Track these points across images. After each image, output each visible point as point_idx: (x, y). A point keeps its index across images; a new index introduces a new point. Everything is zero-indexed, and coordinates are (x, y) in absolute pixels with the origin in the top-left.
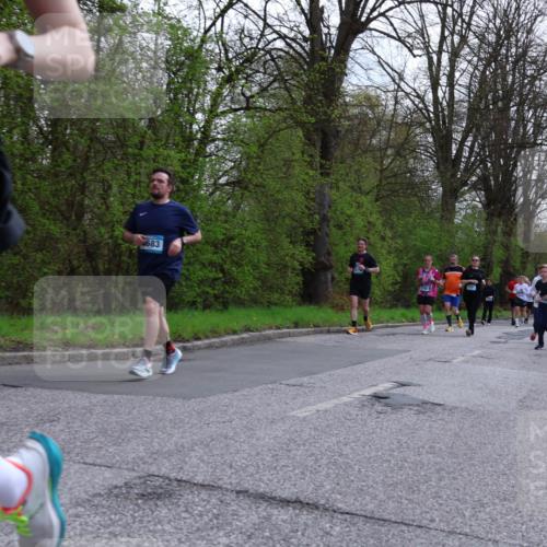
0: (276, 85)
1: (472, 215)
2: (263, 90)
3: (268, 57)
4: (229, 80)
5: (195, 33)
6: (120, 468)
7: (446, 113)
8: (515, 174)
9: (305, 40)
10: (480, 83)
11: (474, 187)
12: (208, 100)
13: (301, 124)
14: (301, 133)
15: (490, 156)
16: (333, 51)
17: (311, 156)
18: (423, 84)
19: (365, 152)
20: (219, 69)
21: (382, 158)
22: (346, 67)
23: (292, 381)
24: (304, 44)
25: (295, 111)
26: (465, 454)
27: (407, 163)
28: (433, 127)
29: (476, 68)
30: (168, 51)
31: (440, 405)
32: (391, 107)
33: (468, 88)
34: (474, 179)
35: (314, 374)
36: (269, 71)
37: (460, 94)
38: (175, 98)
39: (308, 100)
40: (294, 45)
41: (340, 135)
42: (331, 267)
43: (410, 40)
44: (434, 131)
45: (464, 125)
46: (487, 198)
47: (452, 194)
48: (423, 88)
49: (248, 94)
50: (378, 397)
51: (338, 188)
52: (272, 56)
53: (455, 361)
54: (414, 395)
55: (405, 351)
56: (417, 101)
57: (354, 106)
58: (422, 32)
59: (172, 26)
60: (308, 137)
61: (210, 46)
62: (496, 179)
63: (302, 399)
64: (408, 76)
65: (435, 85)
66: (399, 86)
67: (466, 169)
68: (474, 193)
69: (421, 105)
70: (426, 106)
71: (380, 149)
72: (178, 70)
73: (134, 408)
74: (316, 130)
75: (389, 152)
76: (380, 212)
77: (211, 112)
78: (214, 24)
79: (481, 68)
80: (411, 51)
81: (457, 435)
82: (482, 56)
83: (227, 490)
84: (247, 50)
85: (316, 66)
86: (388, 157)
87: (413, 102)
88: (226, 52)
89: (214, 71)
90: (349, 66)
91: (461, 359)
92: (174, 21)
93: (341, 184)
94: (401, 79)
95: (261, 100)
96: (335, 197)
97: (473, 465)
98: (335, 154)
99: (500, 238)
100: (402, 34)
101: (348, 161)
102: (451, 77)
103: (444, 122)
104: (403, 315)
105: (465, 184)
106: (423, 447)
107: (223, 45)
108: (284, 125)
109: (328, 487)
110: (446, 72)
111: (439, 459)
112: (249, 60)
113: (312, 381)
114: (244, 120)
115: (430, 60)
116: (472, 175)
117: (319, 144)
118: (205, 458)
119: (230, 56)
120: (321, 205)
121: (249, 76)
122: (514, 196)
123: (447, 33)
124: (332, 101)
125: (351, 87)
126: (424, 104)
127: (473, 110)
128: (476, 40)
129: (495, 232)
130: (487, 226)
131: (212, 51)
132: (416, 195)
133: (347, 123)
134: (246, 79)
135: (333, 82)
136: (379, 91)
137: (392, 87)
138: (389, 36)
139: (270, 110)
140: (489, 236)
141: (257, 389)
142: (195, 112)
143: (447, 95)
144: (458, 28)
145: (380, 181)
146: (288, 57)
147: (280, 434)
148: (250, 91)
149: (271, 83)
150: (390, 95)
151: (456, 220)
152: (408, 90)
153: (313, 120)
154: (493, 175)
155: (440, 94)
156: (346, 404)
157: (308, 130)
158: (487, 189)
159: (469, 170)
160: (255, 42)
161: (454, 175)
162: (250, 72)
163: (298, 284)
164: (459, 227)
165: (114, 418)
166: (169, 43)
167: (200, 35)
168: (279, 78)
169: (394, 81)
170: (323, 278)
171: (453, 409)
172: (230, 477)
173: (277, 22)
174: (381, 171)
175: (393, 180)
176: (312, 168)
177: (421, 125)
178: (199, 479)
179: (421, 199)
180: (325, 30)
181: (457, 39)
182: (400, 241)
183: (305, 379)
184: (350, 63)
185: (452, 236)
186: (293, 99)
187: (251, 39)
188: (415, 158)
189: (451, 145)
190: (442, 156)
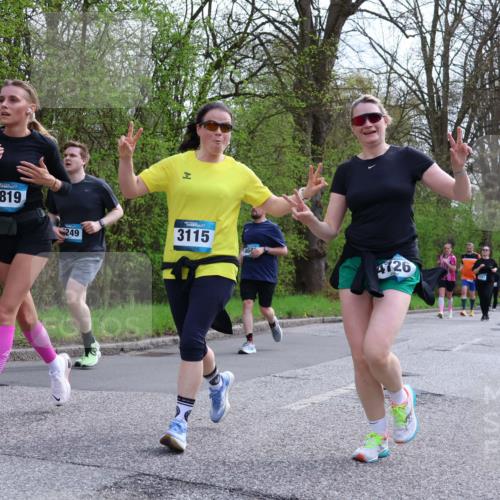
0: (266, 70)
2: (253, 75)
3: (257, 41)
4: (218, 66)
5: (182, 20)
6: (109, 467)
7: (441, 94)
9: (295, 23)
10: (476, 63)
12: (196, 87)
13: (291, 109)
14: (291, 119)
16: (323, 34)
17: (302, 142)
18: (416, 65)
20: (207, 55)
22: (336, 50)
23: (286, 374)
24: (293, 28)
25: (286, 96)
26: (468, 447)
28: (427, 110)
29: (471, 46)
30: (155, 37)
31: (440, 395)
32: (384, 90)
33: (464, 67)
35: (308, 365)
36: (257, 56)
37: (455, 74)
38: (163, 86)
39: (298, 85)
40: (283, 28)
41: (332, 119)
42: (324, 255)
43: (402, 21)
44: (429, 113)
45: (460, 106)
48: (416, 70)
49: (237, 80)
52: (260, 40)
53: (454, 350)
55: (403, 340)
56: (410, 82)
57: (345, 89)
58: (415, 12)
59: (159, 13)
60: (299, 122)
61: (197, 32)
63: (296, 393)
64: (401, 58)
65: (429, 65)
66: (392, 68)
69: (414, 87)
70: (420, 88)
72: (165, 58)
73: (124, 404)
74: (307, 115)
77: (199, 99)
78: (201, 9)
79: (476, 47)
80: (403, 31)
81: (458, 426)
82: (478, 34)
83: (220, 488)
84: (235, 34)
85: (306, 49)
87: (407, 84)
88: (214, 37)
89: (202, 58)
90: (340, 49)
91: (460, 347)
92: (160, 8)
94: (394, 60)
95: (250, 85)
97: (476, 458)
98: (327, 139)
100: (394, 15)
101: (340, 146)
102: (445, 56)
103: (439, 104)
106: (423, 440)
107: (211, 30)
108: (275, 111)
109: (325, 483)
110: (441, 52)
111: (439, 453)
112: (237, 45)
113: (307, 372)
114: (234, 106)
115: (424, 39)
117: (310, 130)
118: (198, 455)
119: (218, 41)
121: (237, 61)
123: (440, 12)
124: (322, 85)
125: (342, 71)
126: (418, 85)
127: (469, 90)
128: (471, 18)
131: (200, 37)
133: (339, 107)
134: (235, 64)
135: (324, 66)
136: (371, 74)
137: (385, 69)
138: (380, 16)
139: (260, 96)
141: (250, 383)
142: (183, 100)
143: (441, 76)
144: (452, 6)
146: (277, 41)
147: (274, 428)
148: (239, 76)
149: (260, 68)
150: (383, 77)
151: (453, 205)
152: (402, 72)
153: (304, 105)
155: (434, 75)
156: (342, 396)
157: (299, 114)
160: (243, 27)
162: (238, 57)
163: (290, 273)
164: (456, 210)
165: (103, 416)
166: (156, 29)
167: (187, 20)
168: (269, 62)
169: (386, 62)
170: (316, 267)
171: (453, 400)
172: (223, 475)
173: (266, 6)
176: (304, 154)
177: (416, 107)
178: (191, 477)
180: (315, 13)
181: (451, 18)
183: (300, 371)
184: (341, 46)
185: (449, 221)
186: (282, 84)
187: (240, 24)
188: (409, 141)
189: (446, 127)
190: (438, 138)
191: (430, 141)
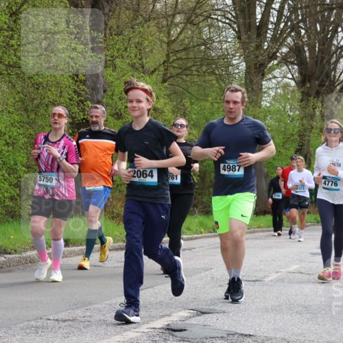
1: (284, 96)
8: (335, 42)
11: (285, 60)
15: (303, 21)
19: (147, 20)
21: (169, 27)
23: (62, 316)
27: (200, 33)
31: (250, 336)
34: (285, 50)
35: (90, 304)
46: (300, 73)
47: (257, 70)
50: (171, 330)
51: (115, 67)
53: (266, 280)
54: (218, 326)
55: (206, 270)
62: (312, 49)
67: (274, 39)
68: (285, 68)
71: (166, 16)
75: (178, 19)
76: (169, 96)
86: (177, 25)
91: (274, 276)
93: (118, 62)
96: (111, 79)
99: (318, 123)
101: (126, 32)
104: (201, 224)
105: (273, 57)
116: (281, 45)
120: (94, 89)
122: (335, 69)
129: (312, 117)
130: (303, 108)
132: (213, 73)
140: (305, 122)
145: (168, 55)
151: (263, 103)
154: (308, 45)
158: (301, 63)
159: (278, 40)
161: (259, 47)
164: (268, 111)
174: (168, 44)
175: (183, 55)
179: (220, 78)
182: (194, 132)
183: (79, 313)
188: (210, 26)
189: (255, 8)
190: (245, 23)
191: (235, 26)
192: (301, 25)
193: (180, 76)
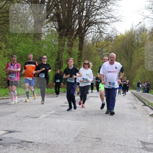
1: (51, 35)
8: (74, 12)
11: (52, 19)
31: (31, 142)
34: (52, 15)
46: (59, 25)
53: (41, 117)
54: (17, 138)
55: (13, 113)
62: (64, 15)
68: (52, 23)
86: (3, 1)
91: (44, 115)
99: (66, 48)
116: (50, 12)
122: (74, 24)
129: (63, 45)
130: (59, 41)
140: (60, 47)
151: (42, 38)
154: (62, 13)
158: (59, 21)
159: (49, 10)
164: (44, 42)
171: (38, 145)
175: (5, 15)
182: (10, 50)
185: (40, 47)
188: (18, 2)
190: (34, 1)
191: (30, 3)
192: (59, 4)
193: (4, 24)
